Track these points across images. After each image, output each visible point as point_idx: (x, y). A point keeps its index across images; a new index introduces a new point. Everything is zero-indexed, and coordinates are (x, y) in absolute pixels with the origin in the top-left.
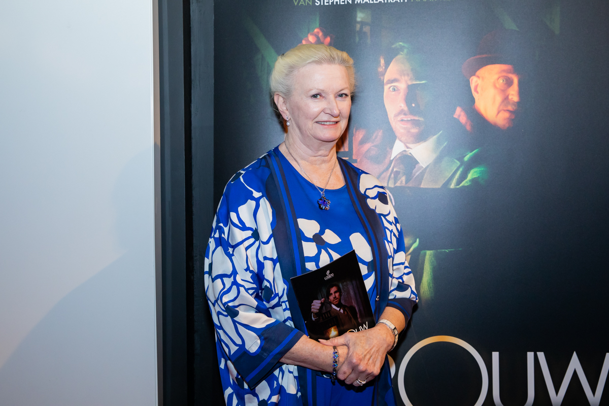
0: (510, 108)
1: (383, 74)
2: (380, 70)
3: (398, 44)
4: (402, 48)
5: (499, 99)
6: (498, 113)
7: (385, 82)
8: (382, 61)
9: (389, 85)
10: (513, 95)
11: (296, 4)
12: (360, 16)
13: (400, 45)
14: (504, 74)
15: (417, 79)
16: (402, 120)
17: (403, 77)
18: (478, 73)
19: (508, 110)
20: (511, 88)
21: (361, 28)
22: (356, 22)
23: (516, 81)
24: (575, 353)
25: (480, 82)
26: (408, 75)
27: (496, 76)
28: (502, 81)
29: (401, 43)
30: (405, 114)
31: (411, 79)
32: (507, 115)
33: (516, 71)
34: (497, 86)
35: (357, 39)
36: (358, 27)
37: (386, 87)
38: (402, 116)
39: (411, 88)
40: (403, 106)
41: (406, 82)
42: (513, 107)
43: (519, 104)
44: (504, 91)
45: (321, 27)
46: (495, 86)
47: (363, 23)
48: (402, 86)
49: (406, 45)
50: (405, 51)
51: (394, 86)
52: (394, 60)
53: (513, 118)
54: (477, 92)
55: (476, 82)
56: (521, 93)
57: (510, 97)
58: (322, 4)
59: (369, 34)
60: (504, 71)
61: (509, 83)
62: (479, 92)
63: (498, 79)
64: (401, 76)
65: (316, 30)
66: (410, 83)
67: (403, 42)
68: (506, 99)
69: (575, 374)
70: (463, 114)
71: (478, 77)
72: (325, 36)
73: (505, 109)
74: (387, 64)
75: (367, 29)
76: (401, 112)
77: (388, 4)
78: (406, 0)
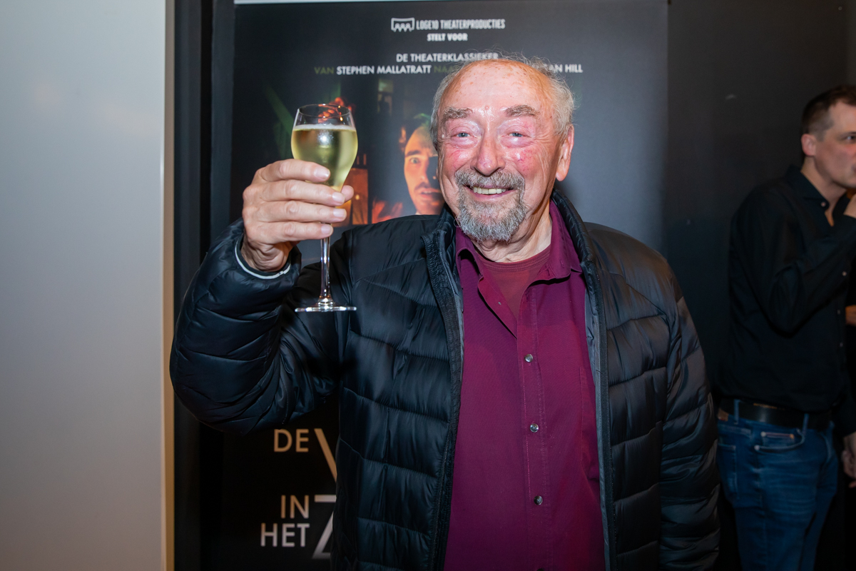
1: (405, 145)
2: (402, 141)
3: (419, 115)
4: (423, 120)
7: (406, 152)
8: (404, 133)
9: (410, 157)
11: (317, 72)
12: (382, 86)
13: (423, 117)
16: (423, 193)
17: (424, 150)
21: (383, 98)
22: (378, 92)
26: (429, 147)
29: (423, 115)
30: (426, 187)
31: (432, 152)
35: (379, 109)
36: (380, 97)
37: (407, 160)
38: (422, 189)
39: (432, 161)
40: (424, 178)
41: (428, 154)
45: (343, 97)
47: (385, 94)
48: (423, 158)
49: (428, 117)
50: (427, 122)
51: (416, 158)
52: (415, 132)
58: (344, 72)
59: (390, 104)
64: (422, 148)
65: (337, 100)
66: (431, 155)
72: (347, 104)
74: (408, 136)
75: (388, 100)
76: (422, 185)
77: (411, 75)
78: (429, 71)
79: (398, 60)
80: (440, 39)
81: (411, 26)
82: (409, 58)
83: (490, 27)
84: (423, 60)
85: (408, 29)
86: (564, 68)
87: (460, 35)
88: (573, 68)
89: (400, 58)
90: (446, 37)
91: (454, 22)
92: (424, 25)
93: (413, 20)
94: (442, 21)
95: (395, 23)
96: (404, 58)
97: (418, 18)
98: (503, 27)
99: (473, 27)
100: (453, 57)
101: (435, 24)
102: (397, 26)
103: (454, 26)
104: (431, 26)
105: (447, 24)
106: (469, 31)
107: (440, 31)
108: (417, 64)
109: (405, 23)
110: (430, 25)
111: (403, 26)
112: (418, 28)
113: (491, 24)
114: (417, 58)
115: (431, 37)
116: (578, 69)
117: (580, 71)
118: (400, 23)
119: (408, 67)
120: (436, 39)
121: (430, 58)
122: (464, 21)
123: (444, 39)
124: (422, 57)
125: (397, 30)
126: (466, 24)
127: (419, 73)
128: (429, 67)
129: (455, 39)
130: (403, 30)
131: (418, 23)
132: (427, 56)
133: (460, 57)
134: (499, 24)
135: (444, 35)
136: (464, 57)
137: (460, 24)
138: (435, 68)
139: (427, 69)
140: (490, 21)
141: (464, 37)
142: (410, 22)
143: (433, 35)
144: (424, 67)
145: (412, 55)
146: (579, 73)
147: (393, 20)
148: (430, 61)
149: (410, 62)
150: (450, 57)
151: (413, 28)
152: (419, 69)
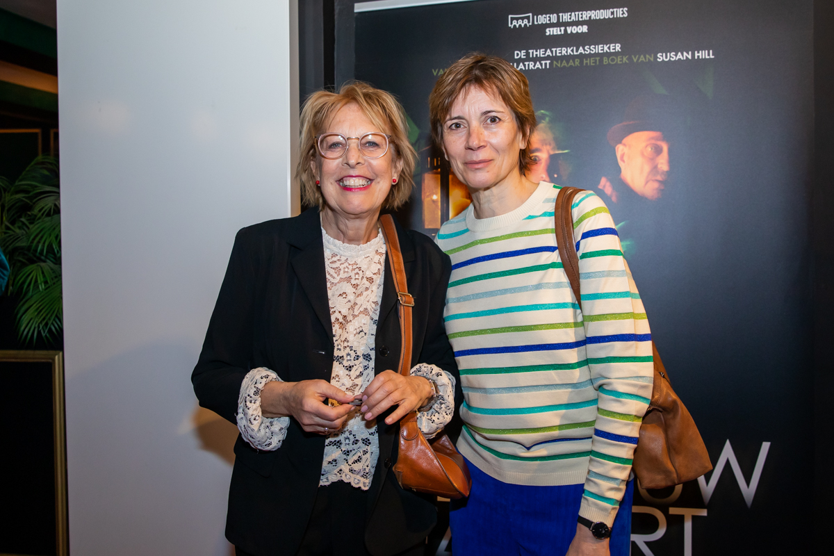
0: (659, 178)
3: (539, 112)
4: (543, 117)
5: (647, 168)
6: (647, 182)
10: (662, 163)
11: (435, 74)
13: (543, 114)
14: (653, 142)
15: (559, 149)
17: (545, 147)
18: (625, 141)
19: (657, 180)
20: (660, 157)
23: (665, 148)
24: (728, 442)
25: (626, 150)
26: (550, 144)
27: (644, 144)
28: (650, 149)
29: (542, 111)
31: (553, 149)
32: (656, 185)
33: (665, 138)
34: (645, 154)
39: (553, 158)
40: (544, 177)
41: (548, 152)
42: (663, 176)
43: (669, 173)
44: (652, 160)
46: (643, 155)
48: (543, 156)
49: (547, 113)
50: (547, 119)
51: (535, 157)
53: (662, 188)
54: (624, 161)
55: (623, 150)
56: (672, 161)
57: (659, 166)
60: (653, 138)
61: (658, 151)
62: (626, 160)
63: (646, 147)
64: (543, 145)
66: (552, 153)
67: (546, 110)
68: (655, 168)
69: (728, 463)
70: (608, 184)
71: (625, 145)
73: (653, 179)
77: (529, 71)
78: (548, 67)
79: (516, 57)
80: (559, 33)
81: (529, 22)
82: (528, 54)
83: (611, 17)
84: (542, 56)
85: (526, 25)
86: (693, 55)
87: (580, 27)
88: (702, 54)
89: (518, 55)
90: (565, 30)
91: (573, 14)
92: (542, 19)
93: (531, 14)
94: (561, 15)
95: (512, 19)
96: (522, 54)
97: (536, 13)
98: (626, 15)
99: (593, 17)
100: (572, 51)
101: (554, 18)
102: (515, 22)
103: (573, 18)
104: (550, 20)
105: (566, 17)
106: (589, 22)
107: (559, 24)
108: (535, 60)
109: (523, 19)
110: (548, 19)
111: (520, 22)
112: (536, 23)
113: (612, 13)
114: (535, 53)
115: (550, 31)
116: (709, 55)
117: (712, 57)
118: (517, 19)
119: (527, 63)
120: (555, 33)
121: (549, 53)
122: (584, 12)
123: (563, 32)
124: (540, 53)
125: (515, 26)
126: (586, 15)
127: (538, 68)
128: (548, 62)
129: (574, 32)
130: (520, 25)
131: (535, 17)
132: (546, 51)
133: (581, 50)
134: (621, 13)
135: (563, 29)
136: (584, 50)
137: (580, 16)
138: (555, 62)
139: (546, 64)
140: (611, 10)
141: (585, 29)
142: (528, 18)
143: (551, 29)
144: (543, 62)
145: (531, 51)
146: (710, 58)
147: (510, 16)
148: (549, 56)
149: (528, 59)
150: (569, 51)
151: (531, 24)
152: (538, 65)
